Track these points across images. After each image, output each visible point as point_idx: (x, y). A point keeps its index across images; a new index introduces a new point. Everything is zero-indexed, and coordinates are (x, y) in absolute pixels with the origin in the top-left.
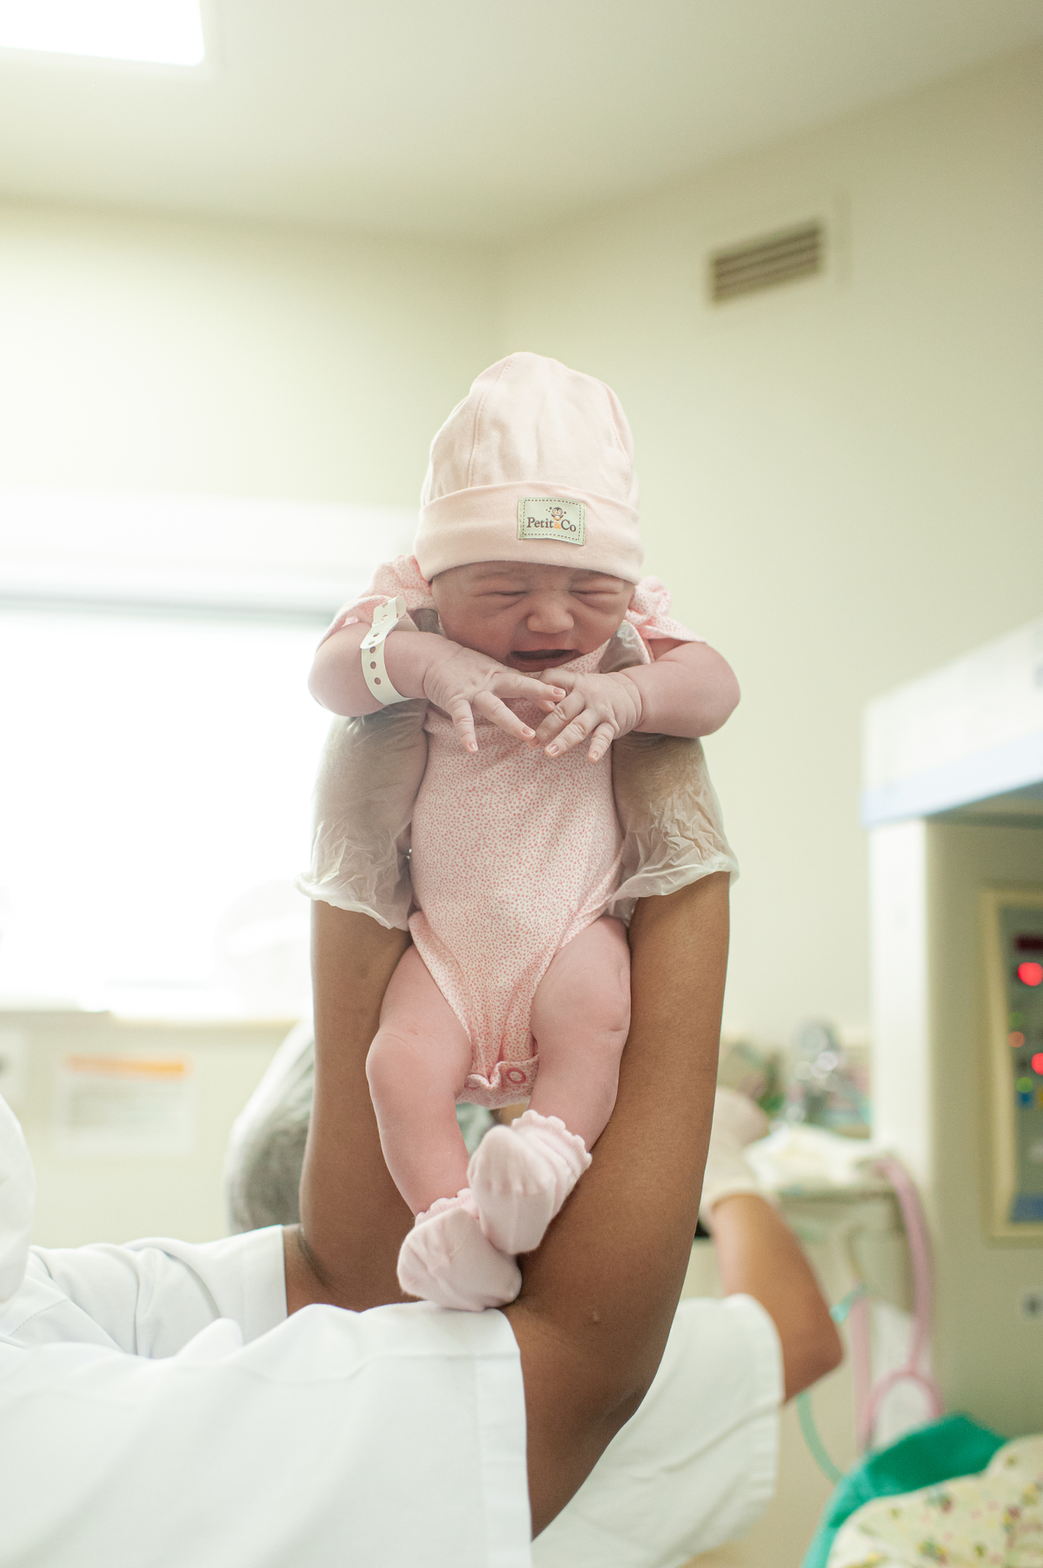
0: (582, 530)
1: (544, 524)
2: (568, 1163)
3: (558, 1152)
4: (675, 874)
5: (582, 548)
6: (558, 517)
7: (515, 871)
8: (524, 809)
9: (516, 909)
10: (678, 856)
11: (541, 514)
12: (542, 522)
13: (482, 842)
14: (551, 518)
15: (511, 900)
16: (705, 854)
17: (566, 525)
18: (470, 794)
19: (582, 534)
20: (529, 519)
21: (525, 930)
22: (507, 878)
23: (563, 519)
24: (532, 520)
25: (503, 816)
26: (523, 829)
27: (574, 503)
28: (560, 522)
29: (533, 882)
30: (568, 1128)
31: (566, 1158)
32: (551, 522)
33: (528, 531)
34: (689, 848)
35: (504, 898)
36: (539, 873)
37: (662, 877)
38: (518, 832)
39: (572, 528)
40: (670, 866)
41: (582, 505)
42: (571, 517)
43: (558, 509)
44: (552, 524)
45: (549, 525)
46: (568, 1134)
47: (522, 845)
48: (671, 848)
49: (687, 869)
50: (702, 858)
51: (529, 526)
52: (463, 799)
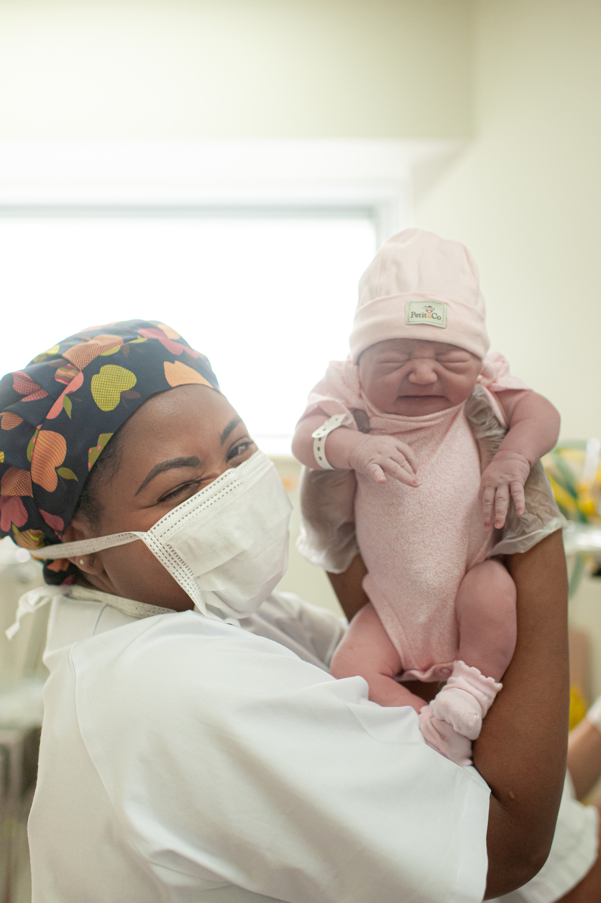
0: (445, 319)
1: (421, 316)
2: (485, 694)
3: (478, 689)
4: (527, 539)
5: (444, 330)
6: (429, 312)
7: (422, 552)
8: (425, 514)
9: (426, 576)
10: (528, 527)
11: (419, 310)
12: (420, 314)
13: (400, 536)
14: (426, 312)
15: (422, 571)
16: (545, 522)
17: (435, 316)
18: (390, 507)
19: (444, 321)
20: (412, 313)
21: (433, 587)
22: (418, 557)
23: (433, 312)
24: (413, 313)
25: (411, 520)
26: (425, 525)
27: (440, 303)
28: (431, 314)
29: (434, 557)
30: (483, 673)
31: (483, 692)
32: (425, 314)
33: (411, 320)
34: (534, 521)
35: (418, 570)
36: (438, 551)
37: (520, 541)
38: (422, 528)
39: (439, 318)
40: (524, 533)
41: (445, 305)
42: (438, 311)
43: (430, 307)
44: (426, 316)
45: (424, 316)
46: (483, 677)
47: (425, 536)
48: (523, 522)
49: (535, 535)
50: (542, 526)
51: (412, 317)
52: (386, 510)
